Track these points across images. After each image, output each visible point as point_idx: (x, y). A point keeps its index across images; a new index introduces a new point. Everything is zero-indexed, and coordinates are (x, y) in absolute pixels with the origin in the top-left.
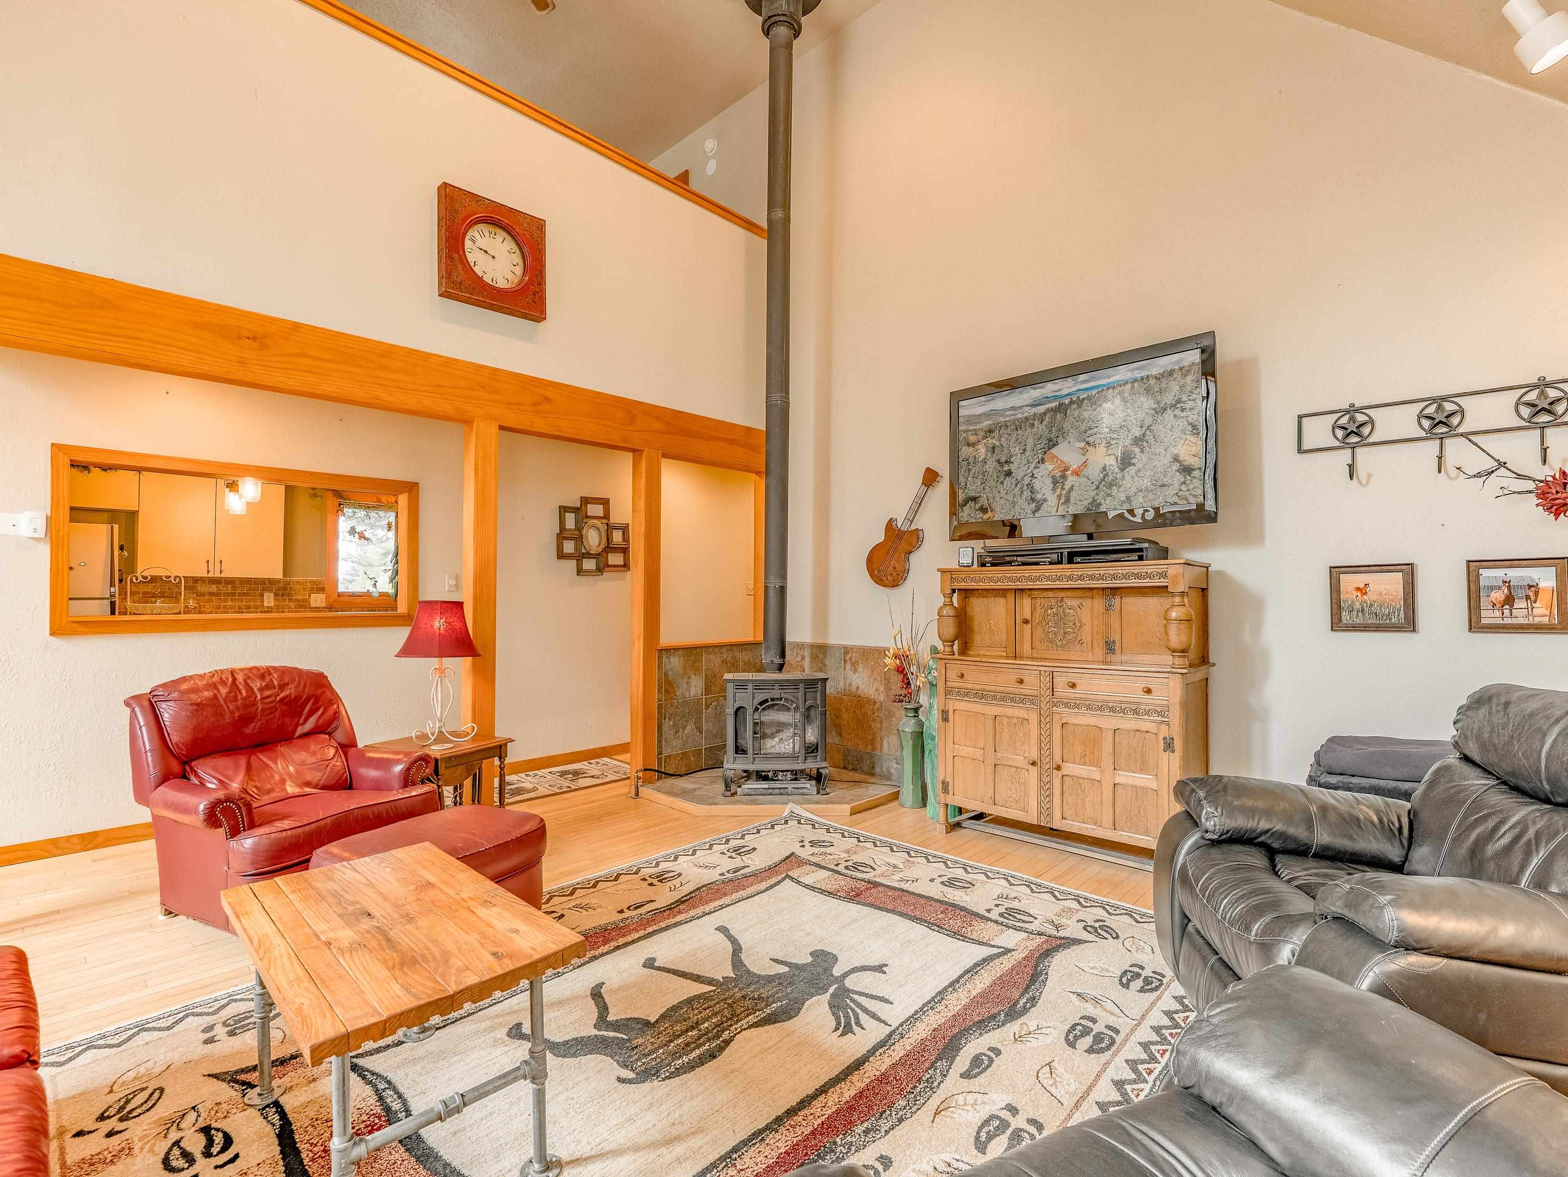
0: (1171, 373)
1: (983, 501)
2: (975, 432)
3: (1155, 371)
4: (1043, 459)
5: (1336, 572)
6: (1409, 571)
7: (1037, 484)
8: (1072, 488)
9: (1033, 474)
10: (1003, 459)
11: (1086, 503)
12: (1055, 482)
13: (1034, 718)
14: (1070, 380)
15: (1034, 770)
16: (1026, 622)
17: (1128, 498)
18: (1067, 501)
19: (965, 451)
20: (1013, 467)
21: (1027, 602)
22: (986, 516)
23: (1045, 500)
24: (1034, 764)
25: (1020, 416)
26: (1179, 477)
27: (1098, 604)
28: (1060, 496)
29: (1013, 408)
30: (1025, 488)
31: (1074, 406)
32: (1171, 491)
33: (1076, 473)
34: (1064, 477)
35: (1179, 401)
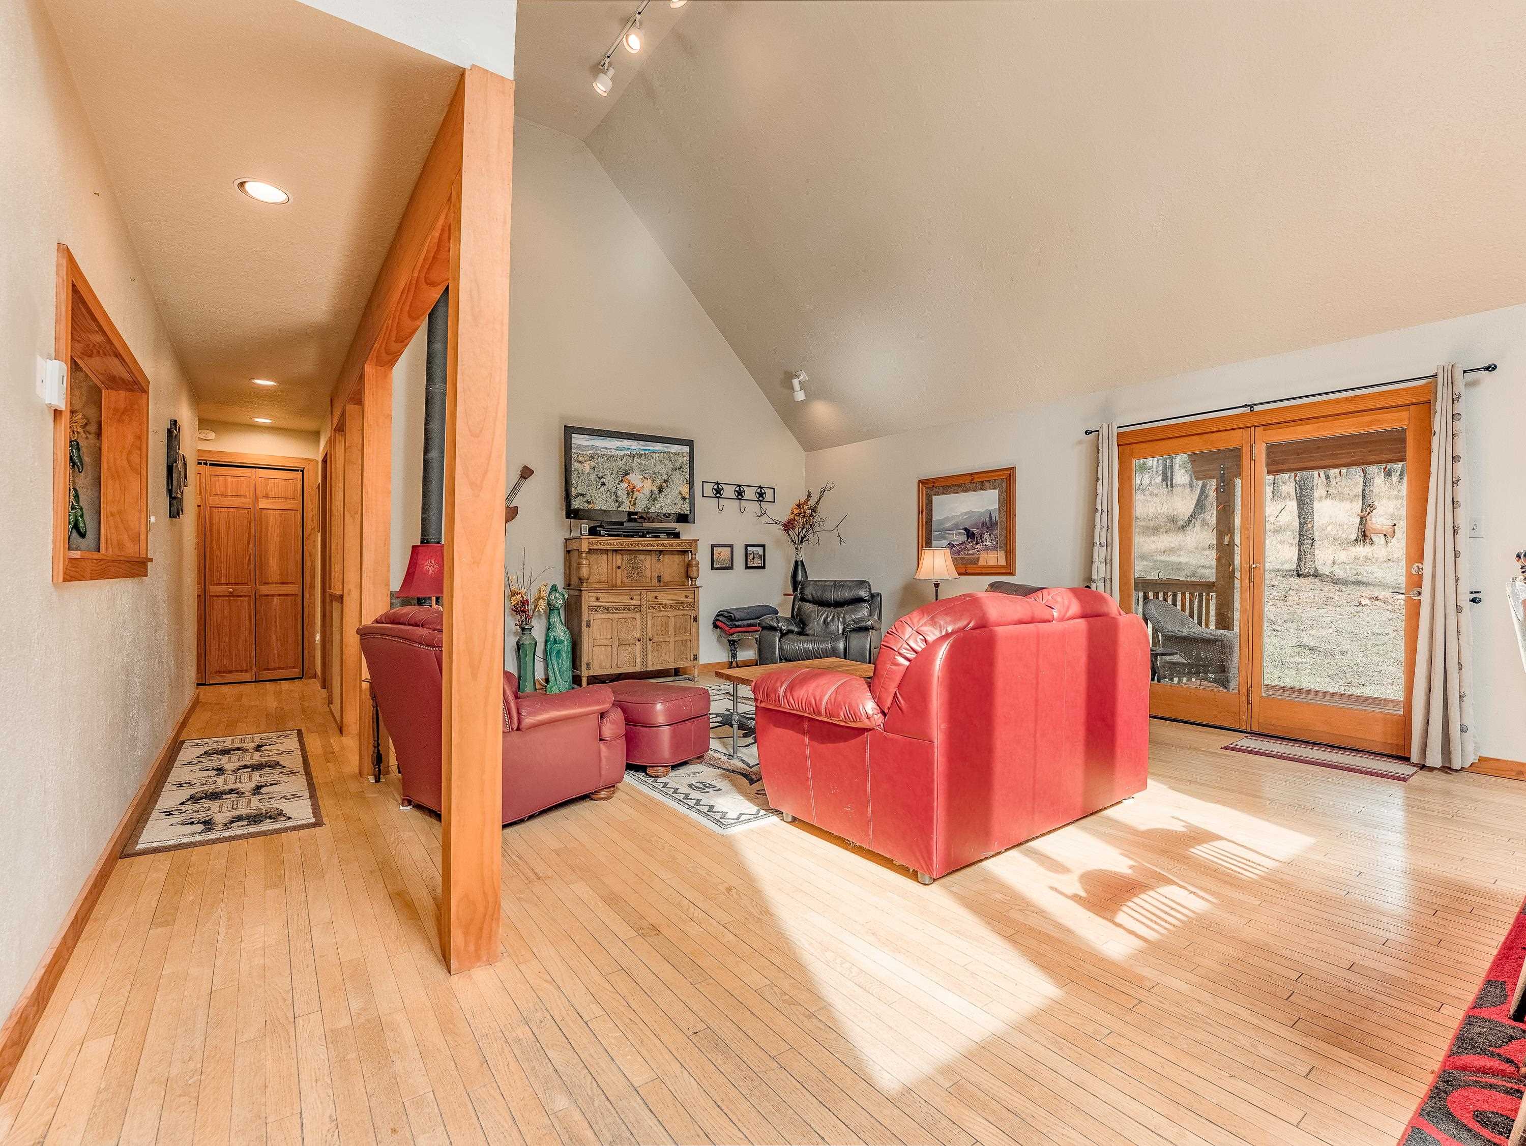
0: (679, 453)
1: (588, 497)
2: (583, 455)
3: (673, 451)
4: (622, 480)
5: (713, 547)
6: (731, 546)
7: (619, 493)
8: (636, 498)
9: (617, 488)
10: (600, 475)
11: (643, 507)
12: (628, 494)
13: (638, 616)
14: (636, 442)
15: (639, 644)
16: (619, 568)
17: (661, 507)
18: (634, 504)
19: (575, 465)
20: (606, 481)
21: (619, 557)
22: (590, 506)
23: (623, 502)
24: (639, 640)
25: (609, 453)
26: (681, 501)
27: (654, 557)
28: (631, 501)
29: (606, 448)
30: (613, 494)
31: (638, 456)
32: (679, 507)
33: (638, 491)
34: (633, 491)
35: (681, 467)
